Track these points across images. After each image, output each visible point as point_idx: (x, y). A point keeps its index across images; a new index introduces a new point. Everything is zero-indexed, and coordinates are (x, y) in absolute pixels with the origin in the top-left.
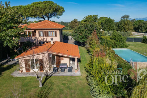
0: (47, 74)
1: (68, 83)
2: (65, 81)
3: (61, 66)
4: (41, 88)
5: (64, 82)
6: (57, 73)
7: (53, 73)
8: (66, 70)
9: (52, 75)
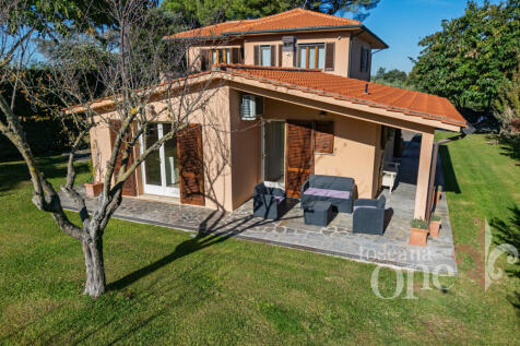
0: (210, 224)
1: (326, 317)
2: (309, 289)
3: (310, 192)
4: (92, 301)
5: (294, 299)
6: (277, 224)
7: (250, 223)
8: (344, 219)
9: (235, 232)
